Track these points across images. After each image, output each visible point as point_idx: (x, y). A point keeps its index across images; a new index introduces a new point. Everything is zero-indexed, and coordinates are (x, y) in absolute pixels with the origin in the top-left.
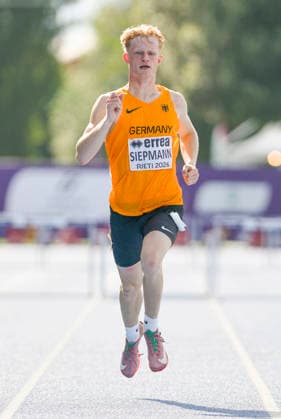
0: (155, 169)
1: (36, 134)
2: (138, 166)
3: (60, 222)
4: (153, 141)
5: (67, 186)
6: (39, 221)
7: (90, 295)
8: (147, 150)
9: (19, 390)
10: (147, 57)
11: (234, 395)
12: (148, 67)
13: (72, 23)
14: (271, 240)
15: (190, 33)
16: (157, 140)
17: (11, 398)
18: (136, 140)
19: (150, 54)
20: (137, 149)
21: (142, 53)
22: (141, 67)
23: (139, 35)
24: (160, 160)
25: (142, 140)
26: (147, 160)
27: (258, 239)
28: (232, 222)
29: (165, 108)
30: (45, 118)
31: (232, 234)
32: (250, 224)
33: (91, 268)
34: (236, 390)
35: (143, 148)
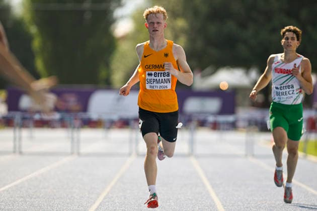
0: (159, 89)
1: (103, 74)
2: (150, 87)
3: (115, 117)
4: (159, 73)
5: (119, 100)
6: (105, 117)
7: (130, 154)
8: (155, 78)
9: (94, 203)
10: (156, 25)
11: (203, 205)
12: (157, 31)
13: (122, 17)
14: (222, 126)
15: (181, 23)
16: (161, 73)
17: (91, 206)
18: (150, 72)
19: (158, 23)
20: (150, 77)
21: (153, 23)
22: (153, 31)
23: (151, 13)
24: (162, 84)
25: (153, 73)
26: (155, 84)
27: (215, 126)
28: (202, 118)
29: (166, 55)
30: (107, 65)
31: (202, 124)
32: (211, 119)
33: (131, 141)
34: (204, 202)
35: (153, 77)
